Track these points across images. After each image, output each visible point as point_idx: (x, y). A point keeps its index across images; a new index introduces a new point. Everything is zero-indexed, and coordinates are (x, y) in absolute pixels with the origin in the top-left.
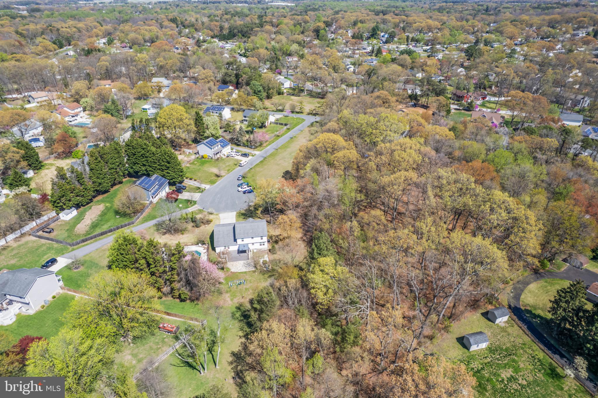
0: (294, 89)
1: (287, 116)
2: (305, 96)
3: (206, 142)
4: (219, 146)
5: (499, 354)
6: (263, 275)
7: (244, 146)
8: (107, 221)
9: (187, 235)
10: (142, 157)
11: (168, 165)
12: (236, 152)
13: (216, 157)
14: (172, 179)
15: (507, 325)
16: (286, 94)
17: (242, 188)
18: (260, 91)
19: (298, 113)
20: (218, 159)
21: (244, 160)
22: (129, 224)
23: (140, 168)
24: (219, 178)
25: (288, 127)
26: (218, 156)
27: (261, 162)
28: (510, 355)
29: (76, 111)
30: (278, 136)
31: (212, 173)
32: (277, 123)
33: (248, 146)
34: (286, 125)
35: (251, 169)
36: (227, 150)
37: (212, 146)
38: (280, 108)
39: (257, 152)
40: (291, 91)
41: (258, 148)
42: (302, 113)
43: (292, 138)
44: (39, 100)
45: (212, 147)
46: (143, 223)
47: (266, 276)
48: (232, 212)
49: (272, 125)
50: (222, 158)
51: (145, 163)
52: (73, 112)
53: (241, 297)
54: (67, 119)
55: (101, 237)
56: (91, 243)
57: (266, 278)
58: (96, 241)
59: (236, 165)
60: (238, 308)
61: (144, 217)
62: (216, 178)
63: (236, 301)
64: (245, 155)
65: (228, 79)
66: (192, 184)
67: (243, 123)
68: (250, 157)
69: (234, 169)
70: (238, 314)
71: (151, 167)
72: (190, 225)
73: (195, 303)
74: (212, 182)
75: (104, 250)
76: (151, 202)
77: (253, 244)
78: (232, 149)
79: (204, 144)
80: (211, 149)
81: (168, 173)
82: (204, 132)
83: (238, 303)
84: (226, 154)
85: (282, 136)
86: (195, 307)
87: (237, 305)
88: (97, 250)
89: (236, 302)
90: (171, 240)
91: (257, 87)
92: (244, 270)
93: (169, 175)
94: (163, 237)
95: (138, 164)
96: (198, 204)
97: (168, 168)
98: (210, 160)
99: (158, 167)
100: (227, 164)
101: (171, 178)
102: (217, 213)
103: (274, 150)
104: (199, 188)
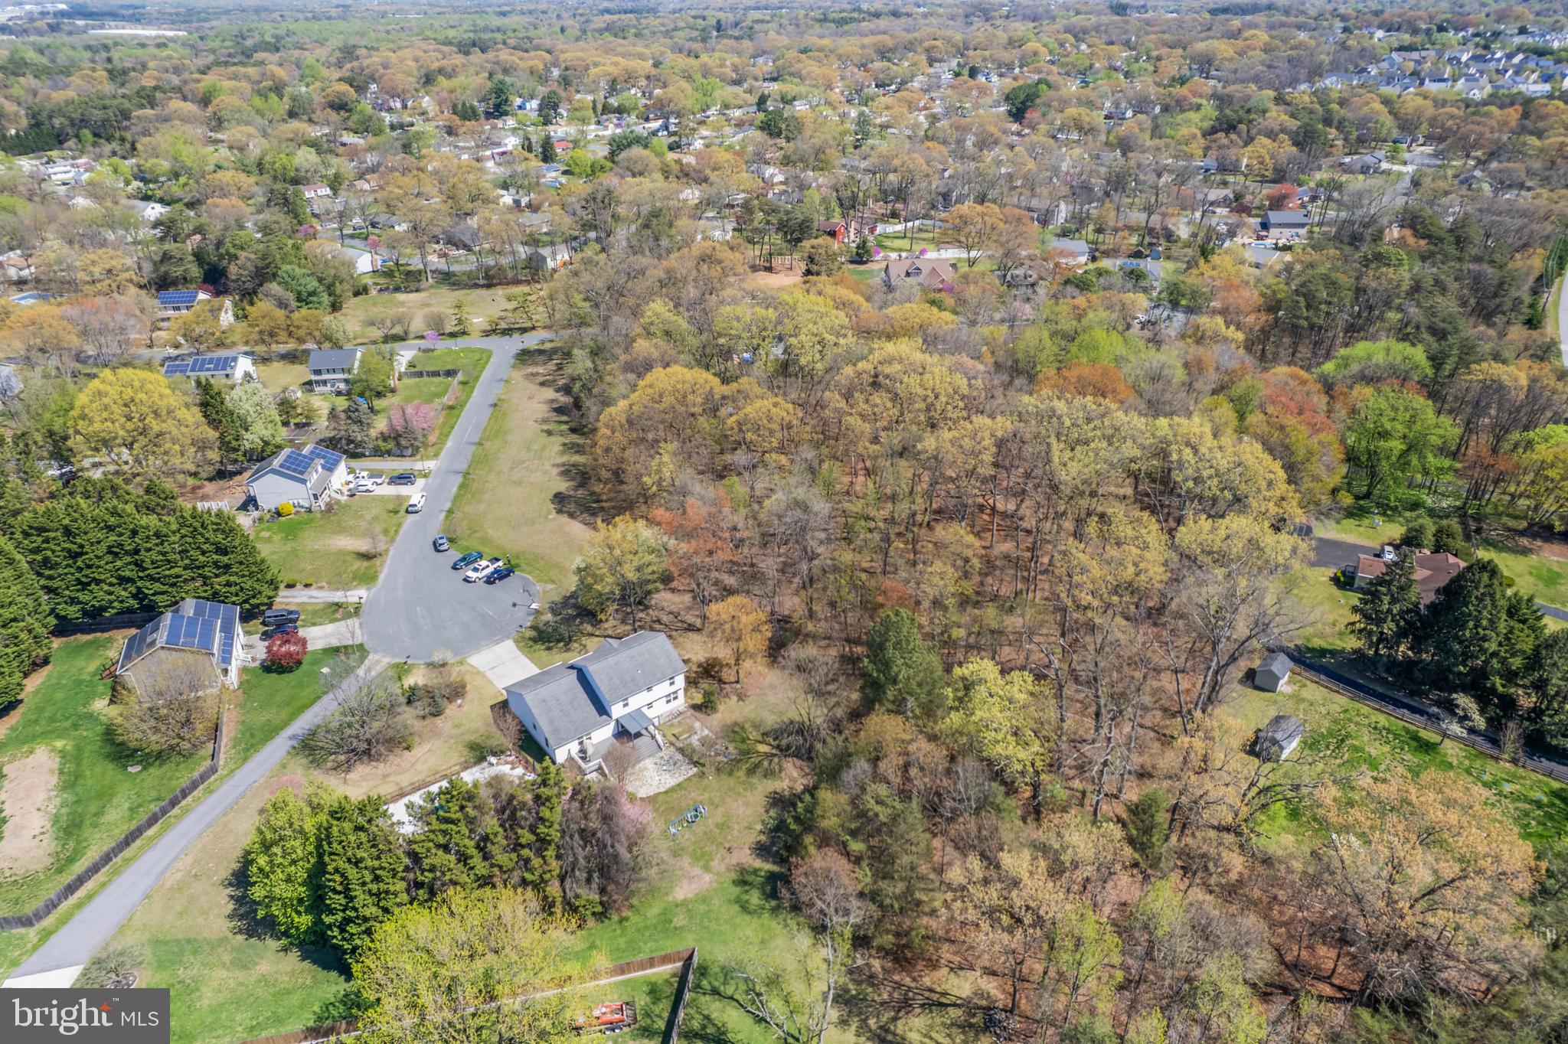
0: (389, 274)
1: (431, 350)
2: (432, 287)
3: (282, 466)
4: (319, 469)
5: (1328, 747)
6: (731, 774)
7: (378, 453)
8: (105, 795)
9: (426, 747)
10: (110, 558)
11: (225, 559)
12: (371, 477)
13: (322, 504)
14: (246, 601)
15: (1296, 687)
16: (374, 292)
17: (476, 570)
19: (453, 335)
20: (330, 508)
21: (414, 494)
22: (202, 777)
23: (110, 593)
24: (377, 561)
25: (459, 377)
26: (325, 498)
27: (462, 486)
28: (1343, 741)
30: (452, 408)
31: (342, 553)
32: (420, 374)
33: (389, 453)
34: (450, 373)
35: (450, 512)
36: (340, 477)
37: (302, 473)
39: (428, 464)
40: (382, 281)
41: (423, 452)
42: (464, 333)
43: (495, 405)
45: (302, 476)
46: (245, 759)
47: (741, 774)
48: (498, 642)
49: (407, 381)
50: (338, 502)
51: (127, 573)
53: (724, 852)
55: (128, 853)
56: (103, 885)
57: (743, 778)
58: (117, 872)
59: (396, 512)
60: (742, 882)
61: (236, 742)
62: (366, 564)
63: (723, 865)
64: (404, 478)
65: (177, 271)
66: (304, 599)
67: (312, 391)
68: (422, 482)
69: (399, 525)
70: (755, 898)
71: (157, 580)
72: (408, 716)
74: (367, 579)
75: (179, 888)
76: (223, 688)
77: (652, 705)
78: (351, 471)
79: (275, 472)
80: (304, 482)
81: (228, 584)
83: (729, 870)
84: (345, 489)
85: (462, 406)
86: (624, 929)
87: (734, 876)
88: (148, 897)
89: (722, 868)
90: (385, 776)
91: (302, 282)
92: (670, 781)
93: (233, 589)
95: (98, 582)
96: (376, 651)
97: (227, 567)
98: (306, 516)
99: (187, 574)
100: (368, 517)
101: (242, 596)
102: (458, 659)
103: (474, 448)
104: (338, 605)
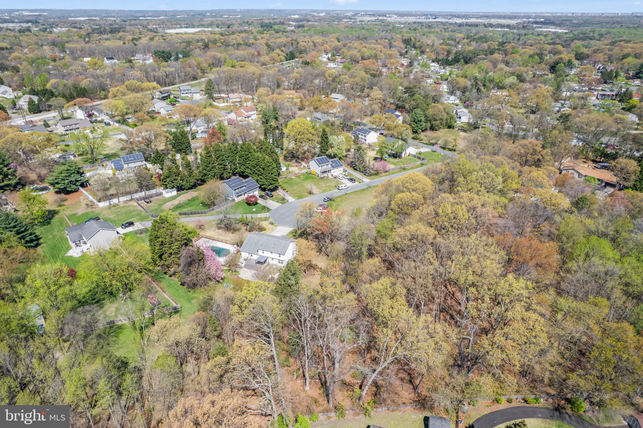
0: (470, 125)
1: (435, 151)
4: (330, 166)
8: (191, 206)
9: (235, 235)
12: (346, 175)
13: (322, 176)
16: (457, 129)
18: (420, 121)
20: (324, 178)
21: (346, 184)
22: (202, 213)
24: (310, 195)
25: (423, 162)
26: (325, 175)
27: (363, 190)
29: (250, 113)
30: (405, 169)
31: (307, 189)
32: (415, 157)
34: (423, 159)
35: (347, 194)
36: (337, 171)
38: (433, 141)
39: (366, 180)
40: (465, 126)
41: (372, 177)
42: (455, 150)
44: (234, 100)
45: (320, 165)
46: (213, 215)
48: (290, 227)
49: (410, 157)
50: (328, 177)
52: (247, 114)
54: (239, 119)
59: (336, 187)
61: (218, 211)
62: (307, 194)
64: (352, 180)
68: (356, 183)
69: (330, 190)
73: (190, 290)
74: (301, 197)
76: (234, 200)
77: (273, 259)
78: (345, 171)
82: (327, 150)
84: (335, 175)
85: (408, 170)
86: (186, 293)
91: (418, 116)
94: (217, 231)
96: (270, 213)
98: (316, 177)
100: (328, 185)
102: (277, 225)
104: (284, 199)
